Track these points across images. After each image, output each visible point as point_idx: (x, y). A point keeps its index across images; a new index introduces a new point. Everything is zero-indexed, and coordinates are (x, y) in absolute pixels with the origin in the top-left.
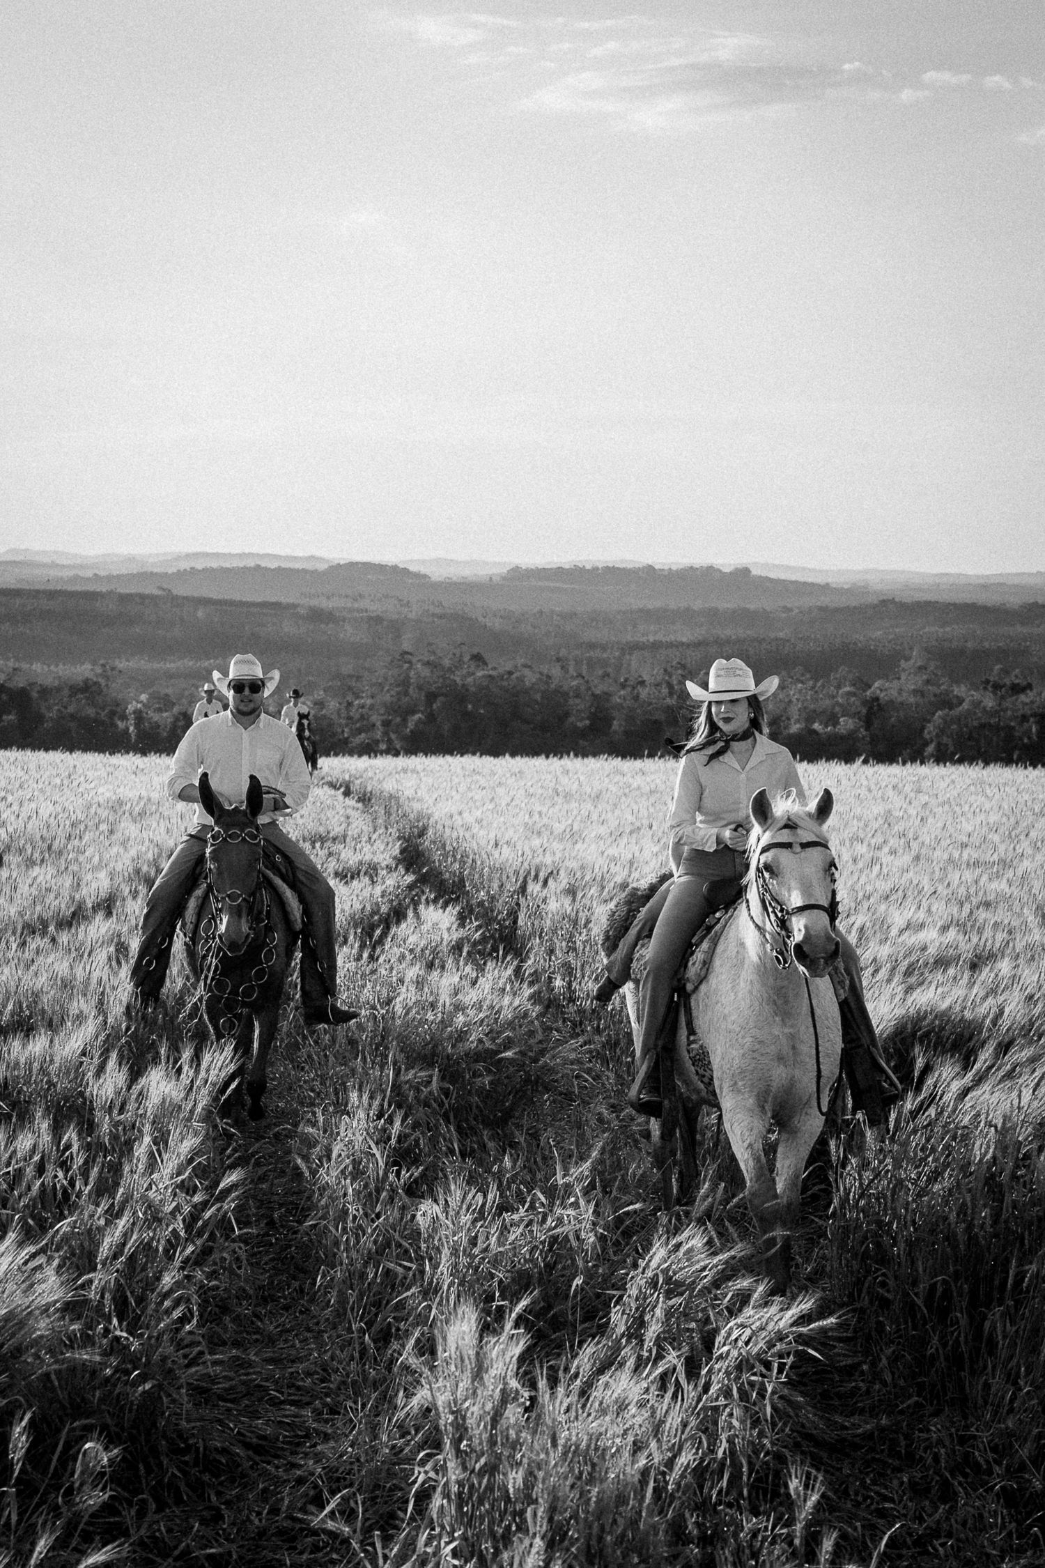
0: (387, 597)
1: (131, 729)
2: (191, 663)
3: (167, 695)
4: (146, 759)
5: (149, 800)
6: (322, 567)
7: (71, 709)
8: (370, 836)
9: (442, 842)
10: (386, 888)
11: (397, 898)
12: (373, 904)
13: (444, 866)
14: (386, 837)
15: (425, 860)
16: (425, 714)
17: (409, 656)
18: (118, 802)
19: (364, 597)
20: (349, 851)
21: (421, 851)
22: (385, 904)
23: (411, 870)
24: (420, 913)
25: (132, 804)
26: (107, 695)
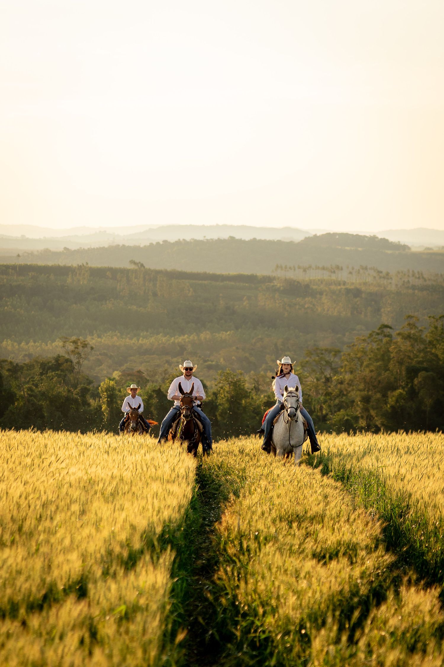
0: (366, 269)
1: (104, 407)
2: (164, 339)
3: (139, 372)
4: (118, 438)
5: (122, 480)
6: (298, 238)
7: (43, 387)
8: (349, 516)
9: (424, 522)
10: (366, 568)
11: (377, 579)
12: (352, 586)
13: (426, 547)
14: (365, 516)
15: (406, 540)
16: (406, 389)
17: (388, 330)
18: (90, 482)
19: (342, 269)
20: (328, 531)
21: (402, 531)
22: (365, 585)
23: (391, 550)
24: (401, 594)
25: (104, 484)
26: (79, 372)
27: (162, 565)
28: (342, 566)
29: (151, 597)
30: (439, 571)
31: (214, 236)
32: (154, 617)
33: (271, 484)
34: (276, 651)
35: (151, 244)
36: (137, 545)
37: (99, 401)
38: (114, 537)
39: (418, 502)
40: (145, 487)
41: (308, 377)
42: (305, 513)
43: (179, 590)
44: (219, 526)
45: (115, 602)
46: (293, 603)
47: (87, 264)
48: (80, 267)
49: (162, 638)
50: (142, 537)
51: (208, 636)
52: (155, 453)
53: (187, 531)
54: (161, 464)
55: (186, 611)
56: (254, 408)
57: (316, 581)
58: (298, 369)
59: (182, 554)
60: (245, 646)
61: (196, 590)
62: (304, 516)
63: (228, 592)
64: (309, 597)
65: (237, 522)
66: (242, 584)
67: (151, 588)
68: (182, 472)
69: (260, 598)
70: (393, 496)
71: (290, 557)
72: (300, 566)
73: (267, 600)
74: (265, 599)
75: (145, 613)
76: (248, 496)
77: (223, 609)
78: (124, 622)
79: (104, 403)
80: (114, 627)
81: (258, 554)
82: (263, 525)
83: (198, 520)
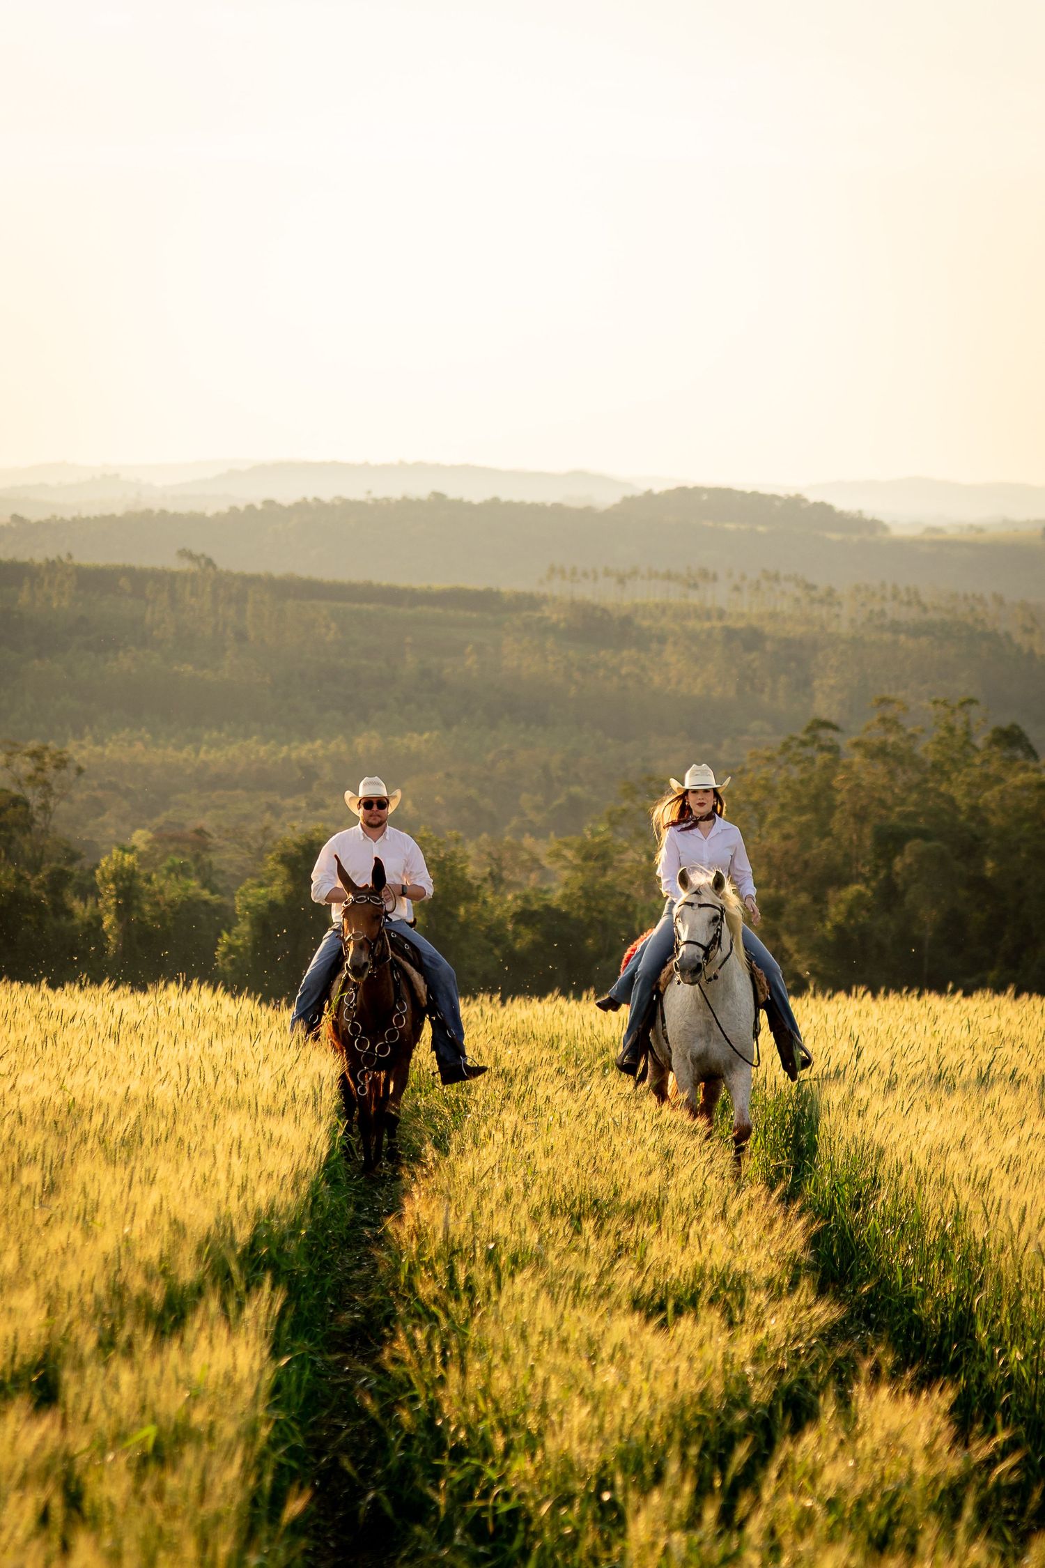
0: (776, 578)
1: (108, 920)
2: (263, 750)
3: (200, 832)
4: (144, 999)
5: (151, 1106)
6: (606, 499)
8: (725, 1204)
9: (915, 1221)
10: (767, 1337)
11: (795, 1364)
12: (732, 1380)
13: (919, 1284)
14: (766, 1206)
15: (869, 1265)
16: (873, 884)
17: (831, 734)
18: (69, 1111)
19: (715, 578)
20: (671, 1241)
21: (858, 1244)
22: (762, 1380)
23: (831, 1290)
24: (853, 1404)
25: (106, 1116)
26: (45, 832)
27: (250, 1324)
28: (706, 1330)
29: (222, 1405)
30: (950, 1346)
31: (393, 490)
32: (229, 1456)
33: (530, 1120)
34: (538, 1545)
35: (234, 510)
36: (188, 1273)
37: (97, 903)
38: (128, 1250)
39: (901, 1169)
40: (210, 1126)
41: (627, 849)
42: (615, 1195)
43: (293, 1388)
44: (397, 1227)
45: (129, 1416)
46: (582, 1425)
47: (70, 556)
48: (52, 566)
49: (247, 1508)
50: (199, 1251)
51: (364, 1506)
52: (236, 1039)
53: (315, 1238)
54: (251, 1066)
55: (309, 1441)
56: (490, 928)
57: (639, 1368)
58: (601, 828)
59: (302, 1297)
60: (458, 1531)
61: (335, 1387)
62: (611, 1202)
63: (416, 1393)
64: (624, 1410)
65: (443, 1215)
66: (454, 1375)
67: (221, 1382)
68: (305, 1087)
69: (497, 1410)
70: (836, 1154)
71: (574, 1306)
72: (600, 1330)
73: (517, 1416)
74: (511, 1413)
75: (206, 1447)
76: (471, 1150)
77: (403, 1436)
78: (152, 1467)
79: (107, 909)
80: (127, 1481)
81: (494, 1299)
82: (508, 1224)
83: (343, 1209)
